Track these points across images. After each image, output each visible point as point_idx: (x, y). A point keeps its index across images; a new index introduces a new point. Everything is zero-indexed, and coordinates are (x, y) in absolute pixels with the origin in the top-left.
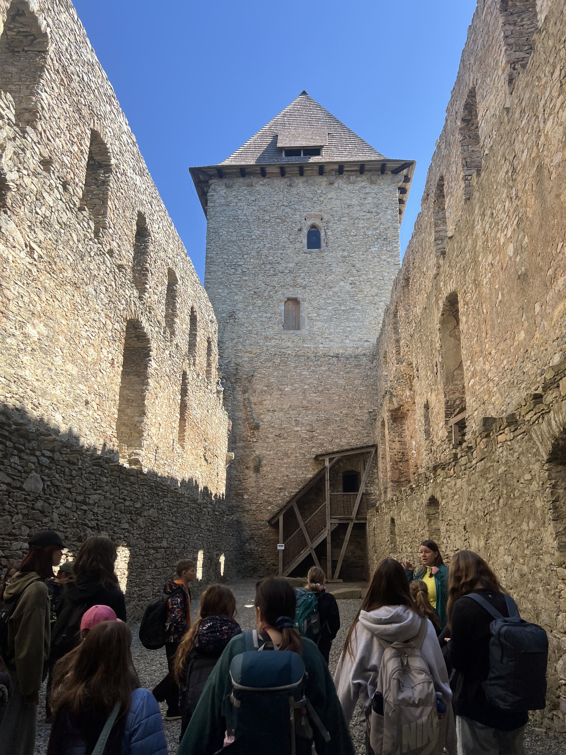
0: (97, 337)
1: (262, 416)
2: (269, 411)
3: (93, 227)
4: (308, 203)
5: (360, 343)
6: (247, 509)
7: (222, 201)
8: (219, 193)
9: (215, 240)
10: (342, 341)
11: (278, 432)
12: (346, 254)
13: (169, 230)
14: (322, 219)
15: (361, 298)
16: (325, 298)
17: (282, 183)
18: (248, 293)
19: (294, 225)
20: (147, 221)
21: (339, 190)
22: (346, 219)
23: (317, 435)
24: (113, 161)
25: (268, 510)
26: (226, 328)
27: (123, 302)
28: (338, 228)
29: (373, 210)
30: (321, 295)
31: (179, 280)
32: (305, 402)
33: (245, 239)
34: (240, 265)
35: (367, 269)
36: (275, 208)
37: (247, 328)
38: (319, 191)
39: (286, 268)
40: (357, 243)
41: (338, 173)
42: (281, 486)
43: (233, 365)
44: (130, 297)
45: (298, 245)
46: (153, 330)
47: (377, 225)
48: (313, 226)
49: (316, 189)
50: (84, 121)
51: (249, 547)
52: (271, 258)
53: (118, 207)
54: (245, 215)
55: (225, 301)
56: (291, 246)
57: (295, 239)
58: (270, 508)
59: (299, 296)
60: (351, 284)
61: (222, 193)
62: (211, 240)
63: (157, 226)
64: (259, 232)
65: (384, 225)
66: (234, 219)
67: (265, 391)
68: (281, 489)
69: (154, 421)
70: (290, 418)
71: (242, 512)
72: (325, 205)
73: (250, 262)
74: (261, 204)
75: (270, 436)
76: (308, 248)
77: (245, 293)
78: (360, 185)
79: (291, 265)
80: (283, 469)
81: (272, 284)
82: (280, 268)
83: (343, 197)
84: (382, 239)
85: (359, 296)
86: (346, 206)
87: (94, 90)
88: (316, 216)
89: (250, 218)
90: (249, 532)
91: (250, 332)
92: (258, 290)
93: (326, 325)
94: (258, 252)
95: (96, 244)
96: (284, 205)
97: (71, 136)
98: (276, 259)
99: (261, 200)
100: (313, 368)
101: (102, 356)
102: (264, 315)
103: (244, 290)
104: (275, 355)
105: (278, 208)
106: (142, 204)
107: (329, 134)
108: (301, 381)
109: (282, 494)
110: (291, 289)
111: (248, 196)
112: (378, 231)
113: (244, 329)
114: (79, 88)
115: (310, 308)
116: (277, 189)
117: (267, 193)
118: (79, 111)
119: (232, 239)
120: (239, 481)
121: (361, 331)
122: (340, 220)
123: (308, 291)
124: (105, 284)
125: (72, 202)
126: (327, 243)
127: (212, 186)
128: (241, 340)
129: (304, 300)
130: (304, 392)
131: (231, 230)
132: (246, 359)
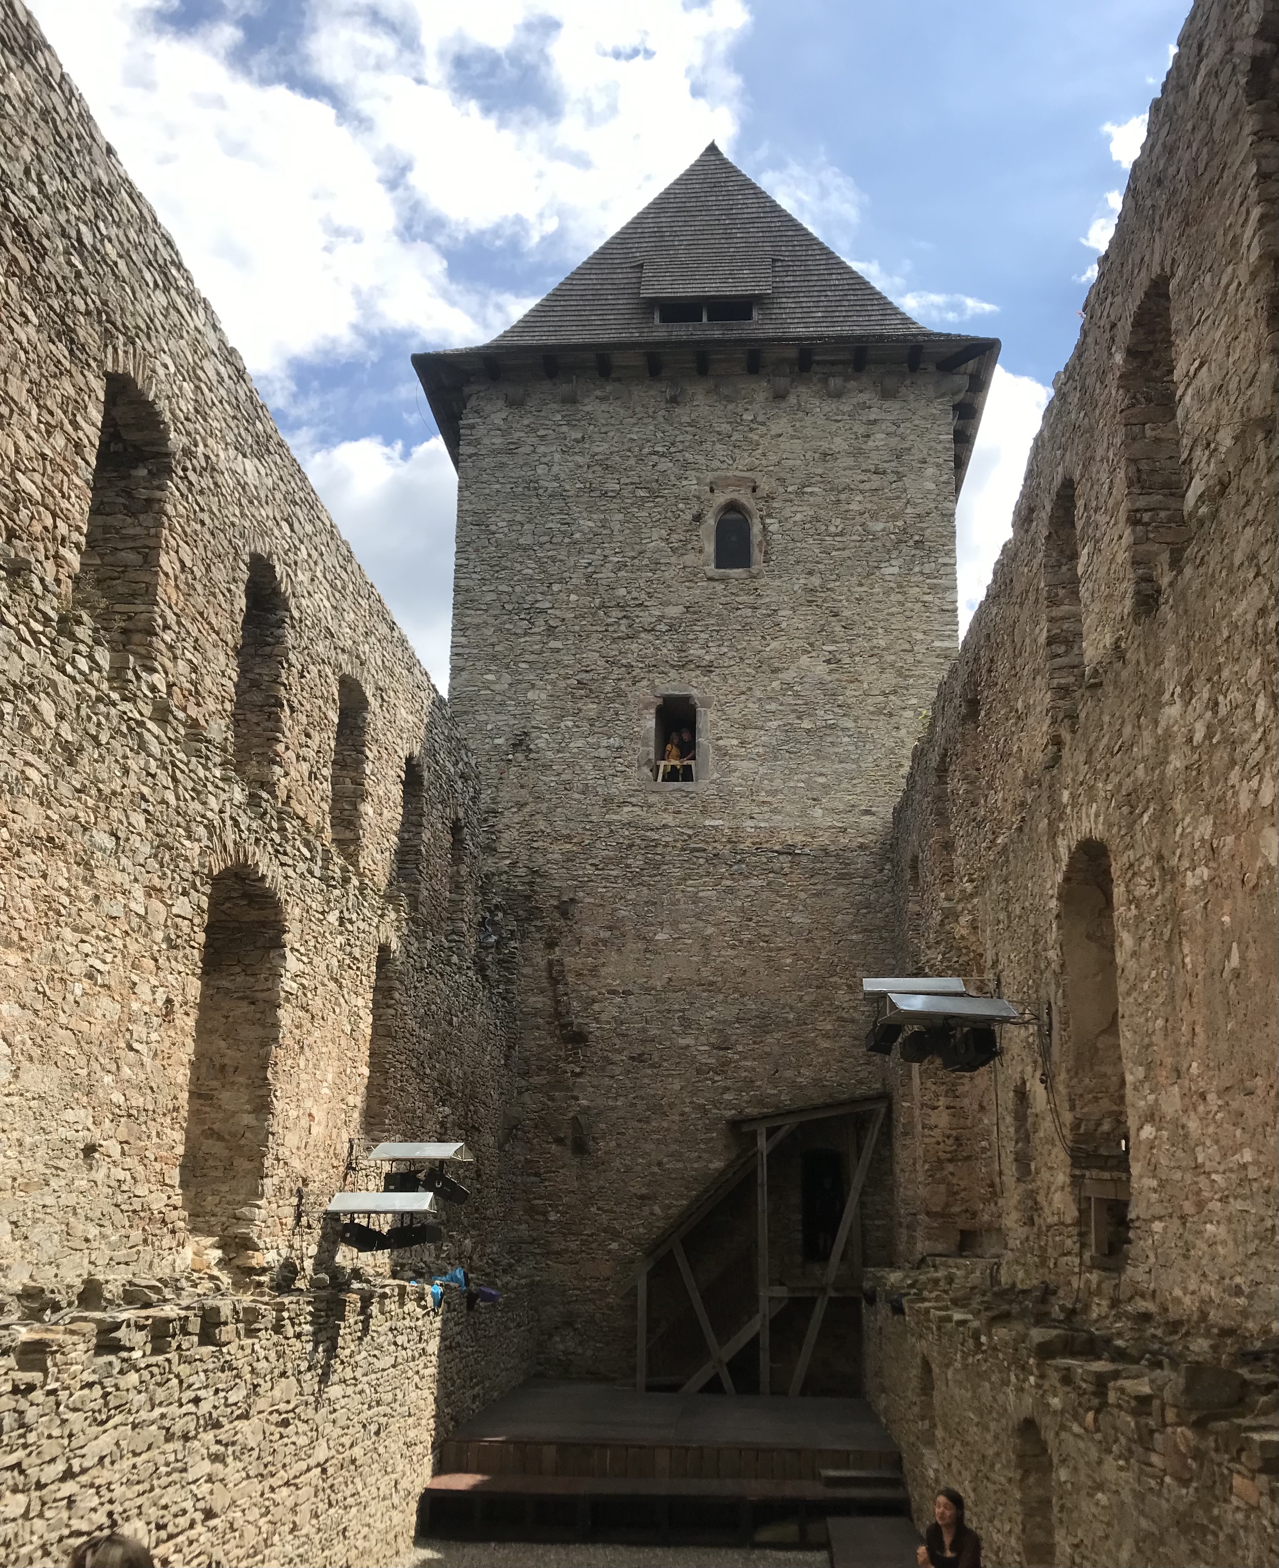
0: (118, 960)
1: (596, 1007)
2: (614, 992)
3: (106, 665)
4: (718, 446)
5: (851, 819)
6: (556, 1247)
7: (496, 440)
8: (488, 421)
9: (479, 543)
10: (803, 814)
11: (637, 1050)
12: (816, 581)
13: (344, 575)
14: (754, 490)
15: (854, 700)
16: (760, 699)
17: (652, 393)
18: (562, 684)
19: (681, 506)
20: (279, 569)
21: (801, 414)
22: (816, 489)
23: (736, 1057)
24: (176, 440)
25: (609, 1252)
26: (504, 775)
27: (201, 831)
28: (796, 512)
29: (886, 465)
30: (750, 689)
31: (371, 699)
32: (706, 972)
33: (554, 540)
34: (543, 611)
35: (870, 624)
36: (632, 461)
37: (559, 774)
38: (748, 417)
39: (660, 619)
40: (846, 554)
41: (796, 369)
42: (644, 1191)
43: (522, 871)
44: (221, 811)
45: (690, 559)
46: (290, 872)
47: (898, 505)
48: (732, 507)
49: (740, 410)
50: (83, 357)
51: (561, 1347)
52: (623, 592)
53: (189, 564)
54: (556, 478)
55: (502, 704)
56: (673, 560)
57: (686, 542)
58: (614, 1246)
59: (694, 692)
60: (828, 662)
61: (497, 419)
62: (468, 544)
63: (309, 574)
64: (591, 524)
65: (915, 505)
66: (529, 488)
67: (605, 942)
68: (642, 1197)
69: (293, 1114)
70: (669, 1011)
71: (542, 1255)
72: (764, 455)
73: (568, 602)
74: (597, 450)
75: (616, 1058)
76: (717, 567)
77: (554, 684)
78: (855, 401)
79: (674, 611)
80: (649, 1147)
81: (624, 661)
82: (646, 618)
83: (809, 431)
84: (911, 543)
85: (848, 693)
86: (817, 456)
87: (116, 263)
88: (740, 482)
89: (568, 487)
90: (561, 1308)
91: (567, 786)
92: (588, 676)
93: (762, 770)
94: (588, 577)
95: (114, 705)
96: (655, 453)
97: (44, 412)
98: (635, 594)
99: (597, 437)
100: (729, 883)
101: (135, 1006)
102: (604, 743)
103: (553, 676)
104: (631, 846)
105: (640, 460)
106: (265, 533)
107: (774, 261)
108: (698, 917)
109: (646, 1210)
110: (673, 673)
111: (565, 429)
112: (900, 523)
113: (550, 779)
114: (67, 270)
115: (723, 725)
116: (638, 409)
117: (613, 421)
118: (67, 334)
119: (521, 541)
120: (537, 1175)
121: (854, 786)
122: (800, 493)
123: (717, 679)
124: (144, 805)
125: (39, 616)
126: (766, 553)
127: (473, 403)
128: (544, 806)
129: (707, 704)
130: (705, 942)
131: (519, 517)
132: (556, 856)
